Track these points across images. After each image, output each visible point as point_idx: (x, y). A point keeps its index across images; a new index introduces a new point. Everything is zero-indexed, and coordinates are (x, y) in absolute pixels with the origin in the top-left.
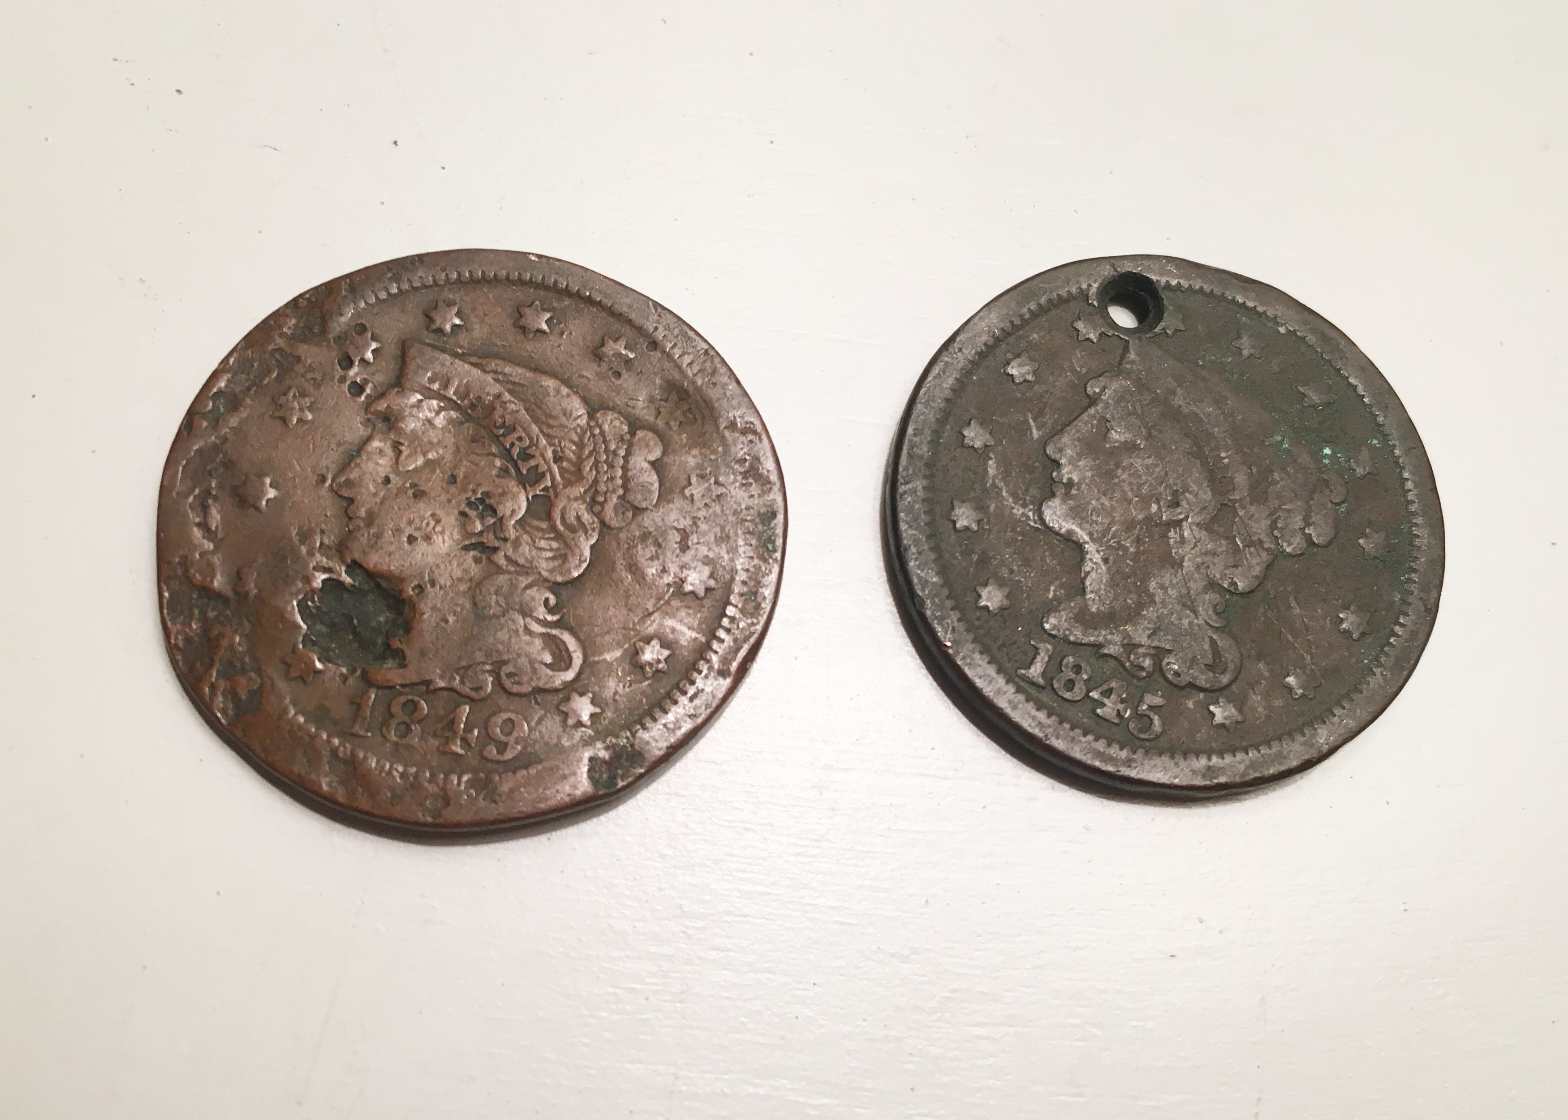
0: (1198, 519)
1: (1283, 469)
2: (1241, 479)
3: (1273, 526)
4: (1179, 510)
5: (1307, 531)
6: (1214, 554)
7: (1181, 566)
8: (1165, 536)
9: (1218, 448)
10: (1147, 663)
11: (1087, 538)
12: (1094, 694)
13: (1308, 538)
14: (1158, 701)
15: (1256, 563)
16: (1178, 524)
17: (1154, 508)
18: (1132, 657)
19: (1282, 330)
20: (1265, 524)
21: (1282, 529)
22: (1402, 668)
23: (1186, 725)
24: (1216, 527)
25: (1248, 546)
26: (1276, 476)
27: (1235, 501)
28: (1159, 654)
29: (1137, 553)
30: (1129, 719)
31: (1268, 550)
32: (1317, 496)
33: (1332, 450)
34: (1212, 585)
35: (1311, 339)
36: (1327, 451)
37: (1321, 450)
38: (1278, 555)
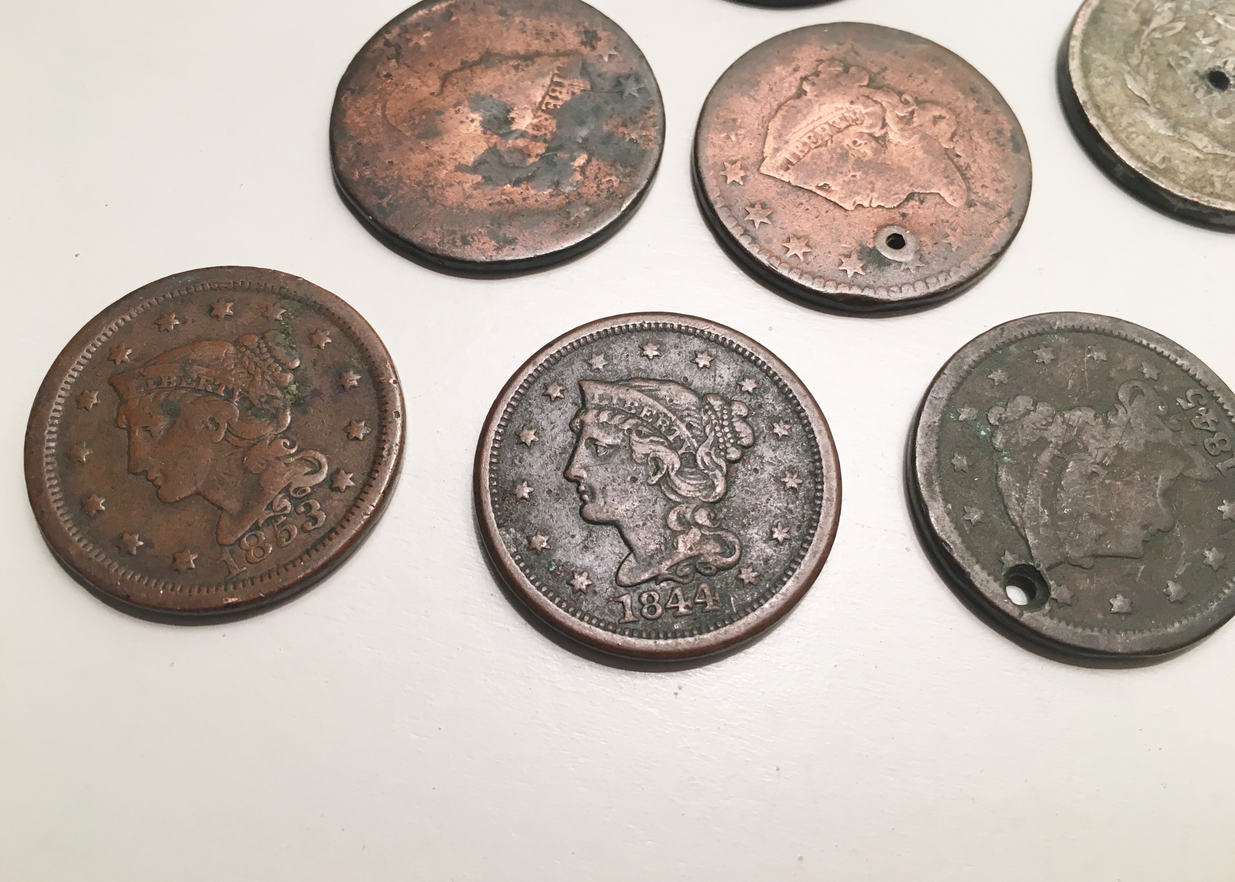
0: (1089, 458)
1: (1017, 443)
2: (1045, 457)
3: (1049, 424)
4: (1094, 470)
5: (1032, 408)
6: (1094, 437)
7: (1117, 445)
8: (1113, 465)
9: (1045, 481)
10: (1173, 420)
11: (1157, 495)
12: (1212, 428)
13: (1035, 404)
14: (1180, 401)
15: (1077, 416)
16: (1100, 464)
17: (1107, 482)
18: (1179, 428)
19: (950, 506)
20: (1053, 428)
21: (1046, 419)
22: (1041, 319)
23: (1175, 382)
24: (1081, 447)
25: (1072, 426)
26: (1025, 444)
27: (1059, 450)
28: (1164, 418)
29: (1136, 469)
30: (1202, 406)
31: (1063, 416)
32: (1012, 419)
33: (980, 431)
34: (1108, 425)
35: (937, 489)
36: (983, 433)
37: (985, 436)
38: (1059, 411)
